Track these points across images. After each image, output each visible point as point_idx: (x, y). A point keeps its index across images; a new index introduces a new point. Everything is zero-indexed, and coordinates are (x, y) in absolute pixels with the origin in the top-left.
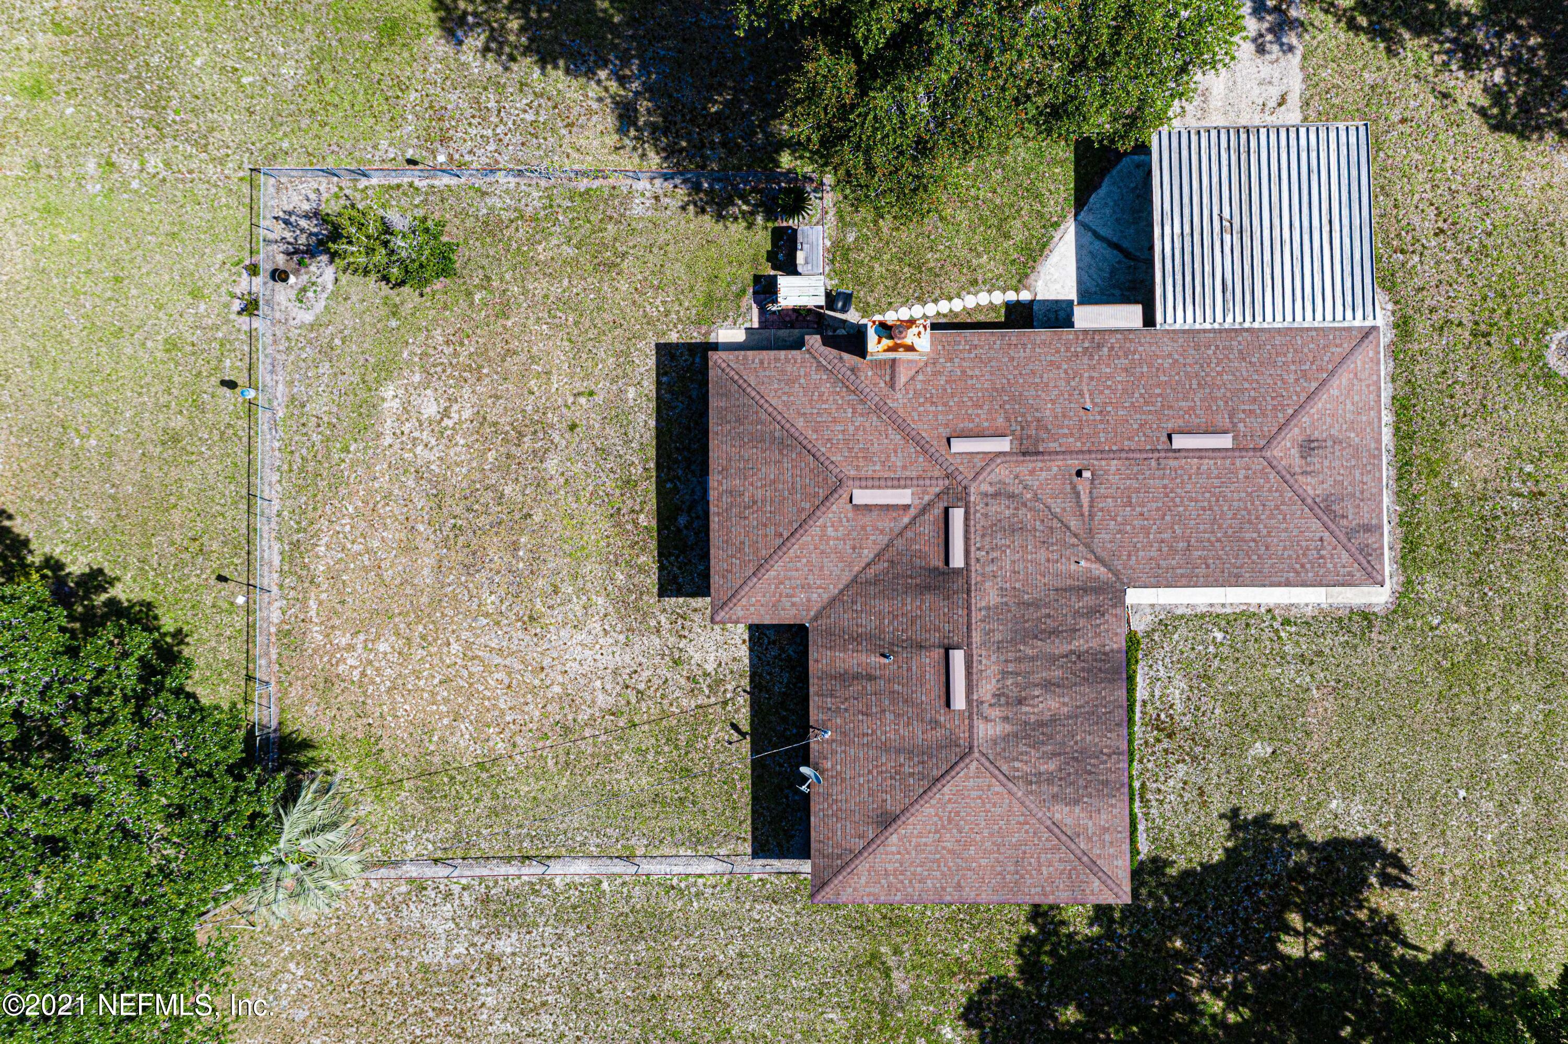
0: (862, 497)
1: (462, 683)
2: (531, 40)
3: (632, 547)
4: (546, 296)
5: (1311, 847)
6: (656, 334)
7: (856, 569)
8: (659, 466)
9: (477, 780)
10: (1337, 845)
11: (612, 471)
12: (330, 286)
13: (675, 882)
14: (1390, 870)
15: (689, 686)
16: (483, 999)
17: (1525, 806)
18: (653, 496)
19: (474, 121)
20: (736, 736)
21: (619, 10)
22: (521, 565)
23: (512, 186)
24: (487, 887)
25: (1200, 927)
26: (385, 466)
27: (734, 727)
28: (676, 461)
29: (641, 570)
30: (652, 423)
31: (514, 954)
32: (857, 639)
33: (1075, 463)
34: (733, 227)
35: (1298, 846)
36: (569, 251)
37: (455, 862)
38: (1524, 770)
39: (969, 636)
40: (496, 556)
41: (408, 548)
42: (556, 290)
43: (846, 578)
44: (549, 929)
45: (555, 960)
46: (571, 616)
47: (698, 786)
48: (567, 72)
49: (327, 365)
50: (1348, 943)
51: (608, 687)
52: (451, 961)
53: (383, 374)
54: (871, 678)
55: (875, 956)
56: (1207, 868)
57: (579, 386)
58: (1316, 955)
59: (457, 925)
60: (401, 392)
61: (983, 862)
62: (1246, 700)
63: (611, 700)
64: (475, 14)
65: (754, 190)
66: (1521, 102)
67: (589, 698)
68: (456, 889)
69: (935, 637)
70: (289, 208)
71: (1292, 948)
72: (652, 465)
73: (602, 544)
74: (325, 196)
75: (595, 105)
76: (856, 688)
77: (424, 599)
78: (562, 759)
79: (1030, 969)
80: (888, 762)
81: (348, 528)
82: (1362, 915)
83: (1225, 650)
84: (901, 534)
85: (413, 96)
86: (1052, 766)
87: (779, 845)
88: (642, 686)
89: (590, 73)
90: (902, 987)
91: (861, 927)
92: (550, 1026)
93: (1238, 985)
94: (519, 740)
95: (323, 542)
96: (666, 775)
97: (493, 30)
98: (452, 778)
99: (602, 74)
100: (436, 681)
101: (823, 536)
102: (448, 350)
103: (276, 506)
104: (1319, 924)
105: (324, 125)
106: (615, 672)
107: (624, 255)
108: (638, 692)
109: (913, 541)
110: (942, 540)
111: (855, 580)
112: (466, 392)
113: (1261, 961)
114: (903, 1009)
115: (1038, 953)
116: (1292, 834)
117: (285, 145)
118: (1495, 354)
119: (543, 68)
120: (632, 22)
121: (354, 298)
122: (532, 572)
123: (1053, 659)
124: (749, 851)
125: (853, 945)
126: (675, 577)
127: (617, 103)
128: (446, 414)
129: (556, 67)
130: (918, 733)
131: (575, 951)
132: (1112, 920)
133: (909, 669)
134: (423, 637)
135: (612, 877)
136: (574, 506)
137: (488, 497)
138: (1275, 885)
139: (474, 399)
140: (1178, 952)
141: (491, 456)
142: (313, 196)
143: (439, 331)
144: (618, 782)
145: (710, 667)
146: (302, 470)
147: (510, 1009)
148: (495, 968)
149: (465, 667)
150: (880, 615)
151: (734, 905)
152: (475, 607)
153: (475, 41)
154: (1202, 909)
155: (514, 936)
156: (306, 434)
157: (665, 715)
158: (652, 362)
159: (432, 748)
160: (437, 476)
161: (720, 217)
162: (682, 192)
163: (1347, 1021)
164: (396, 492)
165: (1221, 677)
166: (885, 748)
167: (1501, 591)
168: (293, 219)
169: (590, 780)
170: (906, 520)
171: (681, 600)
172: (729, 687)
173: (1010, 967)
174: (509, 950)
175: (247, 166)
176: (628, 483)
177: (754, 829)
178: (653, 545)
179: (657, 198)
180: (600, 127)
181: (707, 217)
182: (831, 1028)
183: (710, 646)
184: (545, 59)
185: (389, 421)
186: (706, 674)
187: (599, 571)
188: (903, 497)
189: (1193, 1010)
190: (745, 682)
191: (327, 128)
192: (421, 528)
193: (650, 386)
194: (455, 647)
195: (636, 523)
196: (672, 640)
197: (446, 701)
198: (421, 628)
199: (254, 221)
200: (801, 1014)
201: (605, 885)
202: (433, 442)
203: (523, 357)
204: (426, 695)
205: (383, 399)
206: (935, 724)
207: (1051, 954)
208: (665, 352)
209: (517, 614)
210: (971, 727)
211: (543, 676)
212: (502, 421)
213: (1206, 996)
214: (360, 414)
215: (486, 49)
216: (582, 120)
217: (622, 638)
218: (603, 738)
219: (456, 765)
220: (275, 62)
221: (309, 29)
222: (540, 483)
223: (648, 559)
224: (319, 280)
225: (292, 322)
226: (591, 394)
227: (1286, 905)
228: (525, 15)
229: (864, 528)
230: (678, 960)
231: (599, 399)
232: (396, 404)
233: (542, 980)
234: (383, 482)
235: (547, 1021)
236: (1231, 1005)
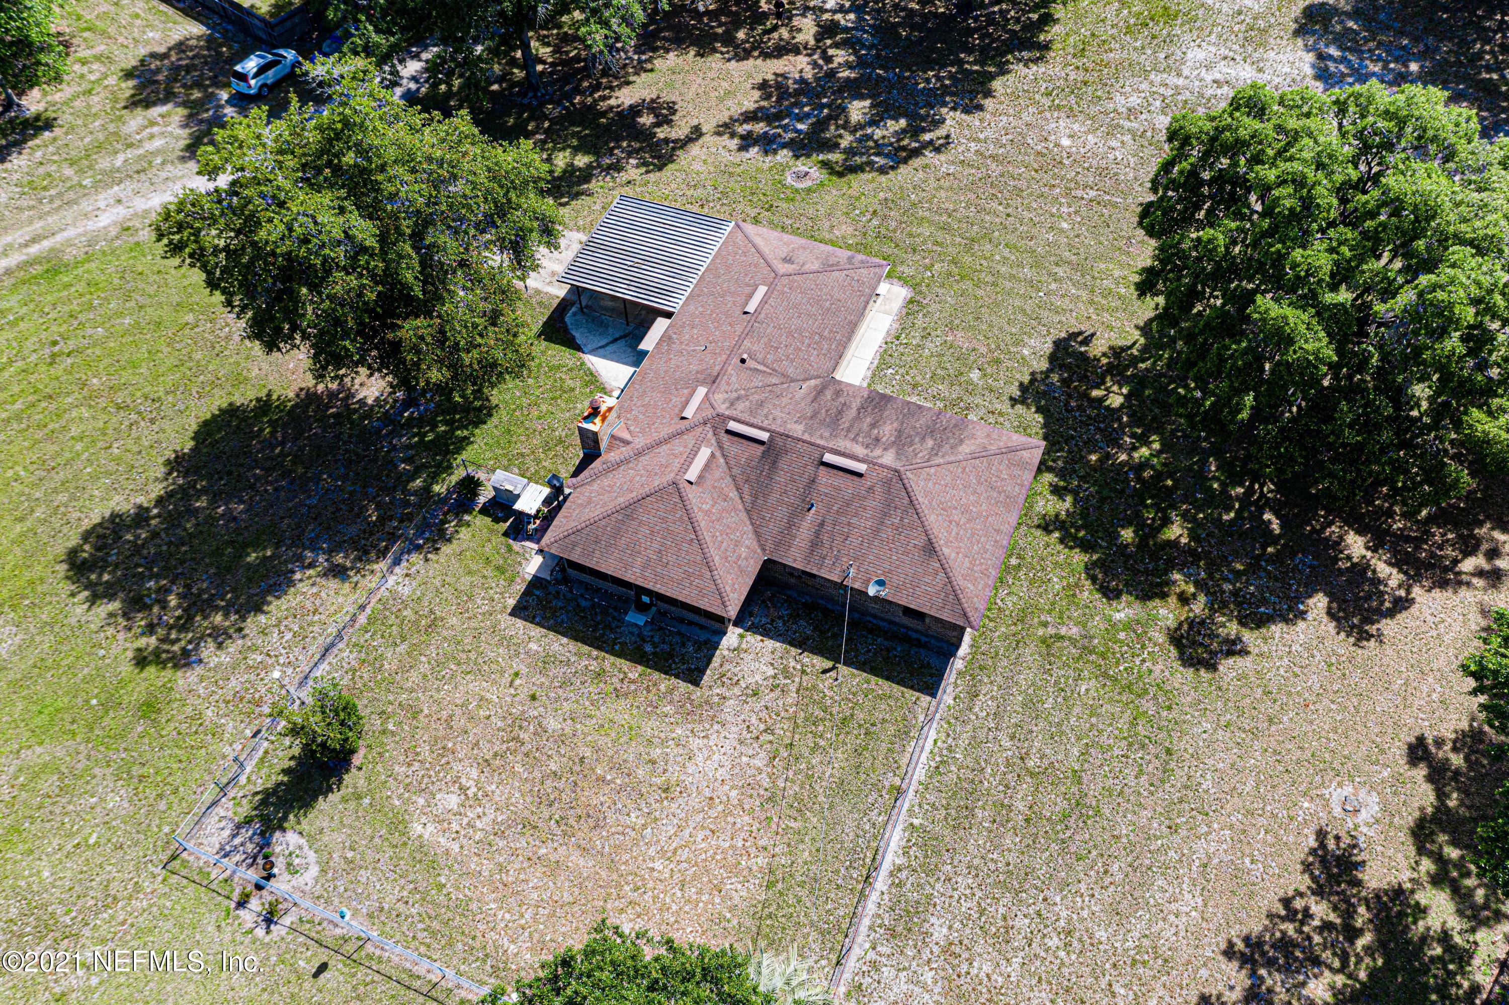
0: (692, 474)
1: (691, 872)
2: (237, 612)
3: (649, 691)
4: (425, 676)
5: (1050, 370)
6: (502, 612)
7: (740, 507)
8: (599, 648)
9: (781, 894)
10: (1053, 358)
11: (583, 683)
12: (302, 841)
13: (933, 764)
14: (1080, 339)
15: (778, 692)
16: (982, 975)
17: (1060, 271)
18: (619, 661)
19: (263, 675)
20: (833, 674)
21: (265, 548)
22: (618, 781)
23: (327, 668)
24: (880, 926)
25: (1085, 443)
26: (475, 859)
27: (825, 671)
28: (602, 636)
29: (671, 691)
30: (565, 640)
31: (950, 928)
32: (790, 525)
33: (736, 361)
34: (461, 535)
35: (1047, 377)
36: (402, 648)
37: (847, 946)
38: (1037, 265)
39: (818, 446)
40: (602, 797)
41: (554, 868)
42: (424, 668)
43: (743, 515)
44: (938, 886)
45: (968, 892)
46: (679, 759)
47: (860, 716)
48: (278, 598)
49: (362, 872)
50: (1121, 374)
51: (751, 752)
52: (937, 990)
53: (401, 827)
54: (822, 524)
55: (1043, 640)
56: (1045, 425)
57: (507, 678)
58: (1125, 391)
59: (904, 969)
60: (424, 819)
61: (984, 507)
62: (939, 371)
63: (763, 755)
64: (190, 642)
65: (445, 514)
66: (653, 157)
67: (753, 771)
68: (871, 955)
69: (811, 469)
70: (217, 846)
71: (1116, 401)
72: (595, 653)
73: (635, 712)
74: (230, 814)
75: (315, 590)
76: (825, 538)
77: (604, 874)
78: (793, 812)
79: (1086, 546)
80: (887, 533)
81: (507, 916)
82: (1104, 361)
83: (901, 371)
84: (730, 468)
85: (209, 713)
86: (930, 443)
87: (931, 675)
88: (762, 727)
89: (291, 583)
90: (1074, 631)
91: (1018, 642)
92: (1027, 921)
93: (1133, 436)
94: (761, 843)
95: (506, 944)
96: (842, 736)
97: (210, 635)
98: (770, 916)
99: (298, 576)
100: (679, 894)
101: (708, 513)
102: (417, 765)
103: (450, 973)
104: (1104, 383)
105: (176, 791)
106: (741, 742)
107: (432, 612)
108: (765, 731)
109: (738, 462)
110: (745, 442)
111: (748, 512)
112: (457, 766)
113: (1119, 419)
114: (1092, 638)
115: (1075, 538)
116: (1039, 377)
117: (167, 829)
118: (785, 205)
119: (263, 612)
120: (277, 546)
121: (325, 824)
122: (629, 775)
123: (858, 418)
124: (928, 698)
125: (1030, 653)
126: (689, 669)
127: (325, 575)
128: (463, 790)
129: (269, 603)
130: (874, 504)
131: (965, 871)
132: (1065, 488)
133: (826, 495)
134: (636, 889)
135: (910, 811)
136: (594, 721)
137: (549, 783)
138: (1070, 396)
139: (467, 762)
140: (1099, 460)
141: (519, 768)
142: (222, 824)
143: (397, 768)
144: (832, 776)
145: (771, 672)
146: (433, 934)
147: (999, 952)
148: (958, 950)
149: (679, 862)
150: (780, 502)
151: (969, 727)
152: (633, 834)
153: (208, 650)
154: (1073, 437)
155: (933, 920)
156: (407, 917)
157: (794, 719)
158: (520, 623)
159: (735, 922)
160: (509, 818)
161: (449, 540)
162: (415, 557)
163: (1176, 388)
164: (501, 859)
165: (919, 378)
166: (876, 532)
167: (924, 242)
168: (228, 848)
169: (821, 798)
170: (722, 461)
171: (708, 672)
172: (792, 663)
173: (1079, 558)
174: (945, 930)
175: (158, 870)
176: (599, 675)
177: (912, 688)
178: (656, 675)
179: (407, 575)
180: (332, 593)
181: (444, 549)
182: (1092, 693)
183: (754, 666)
184: (258, 608)
185: (441, 840)
186: (775, 677)
187: (653, 723)
188: (705, 453)
189: (1144, 465)
190: (794, 651)
191: (181, 789)
192: (543, 851)
193: (536, 631)
194: (658, 865)
195: (633, 682)
196: (736, 691)
197: (700, 892)
198: (627, 888)
199: (205, 883)
200: (1076, 710)
201: (916, 822)
202: (479, 810)
203: (458, 711)
204: (687, 908)
205: (420, 836)
206: (871, 489)
207: (1078, 530)
208: (519, 611)
209: (657, 801)
210: (881, 466)
211: (717, 801)
212: (496, 748)
213: (1136, 455)
214: (420, 861)
215: (220, 646)
216: (318, 602)
217: (716, 727)
218: (791, 774)
219: (760, 906)
220: (98, 809)
221: (97, 771)
222: (561, 739)
223: (665, 683)
224: (291, 848)
225: (308, 888)
226: (517, 674)
227: (1086, 396)
228: (217, 609)
229: (714, 487)
230: (1001, 788)
231: (524, 670)
232: (430, 828)
233: (982, 912)
234: (487, 867)
235: (1021, 922)
236: (1148, 444)
